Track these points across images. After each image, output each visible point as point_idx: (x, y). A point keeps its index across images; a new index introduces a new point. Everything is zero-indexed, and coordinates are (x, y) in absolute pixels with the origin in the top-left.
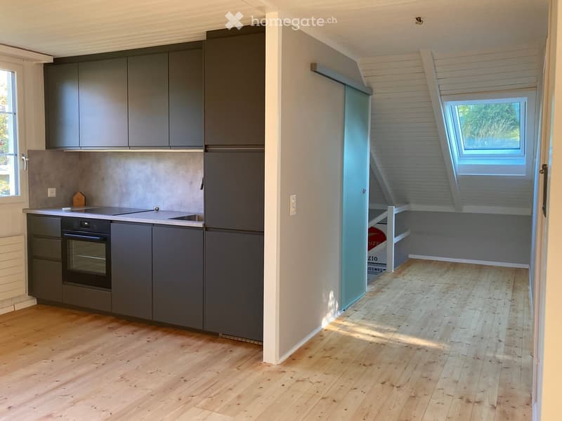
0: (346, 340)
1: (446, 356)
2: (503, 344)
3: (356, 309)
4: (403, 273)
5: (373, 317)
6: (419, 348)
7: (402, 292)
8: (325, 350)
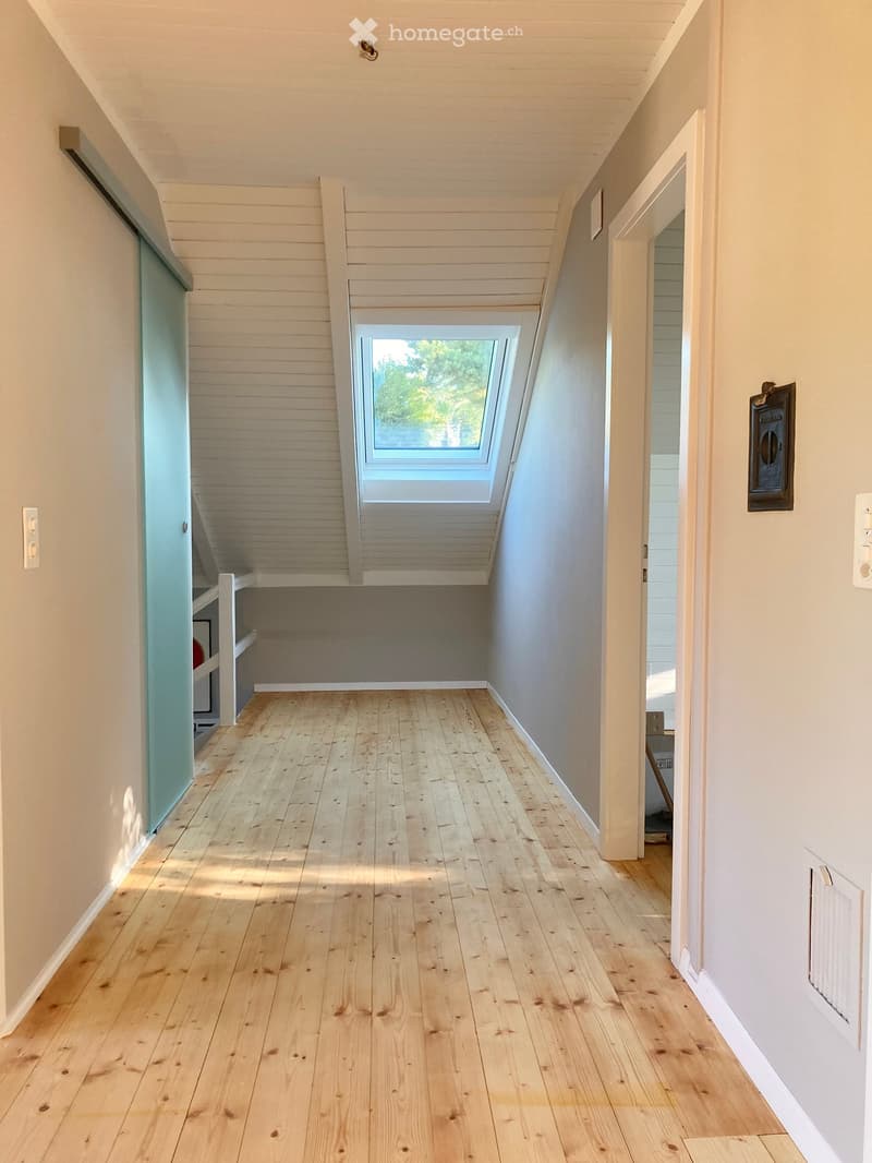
0: (189, 909)
1: (447, 899)
2: (538, 846)
3: (184, 823)
4: (259, 723)
5: (232, 837)
6: (378, 893)
7: (275, 765)
8: (141, 952)
